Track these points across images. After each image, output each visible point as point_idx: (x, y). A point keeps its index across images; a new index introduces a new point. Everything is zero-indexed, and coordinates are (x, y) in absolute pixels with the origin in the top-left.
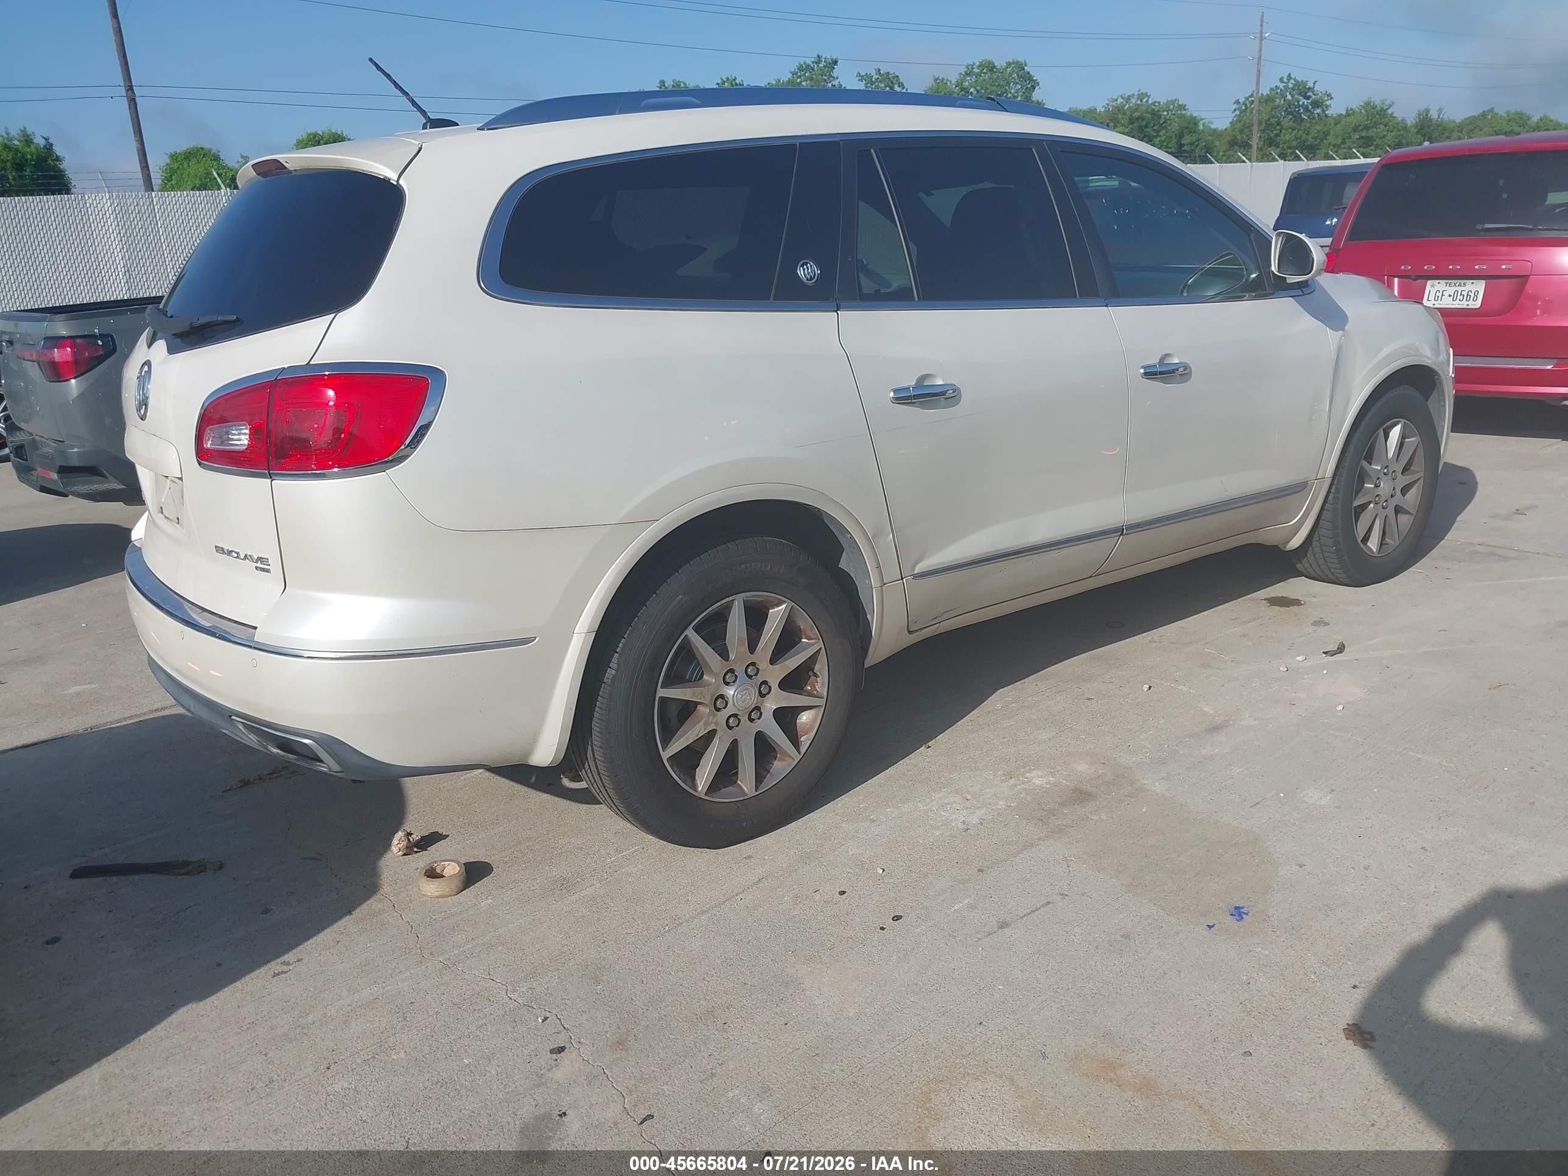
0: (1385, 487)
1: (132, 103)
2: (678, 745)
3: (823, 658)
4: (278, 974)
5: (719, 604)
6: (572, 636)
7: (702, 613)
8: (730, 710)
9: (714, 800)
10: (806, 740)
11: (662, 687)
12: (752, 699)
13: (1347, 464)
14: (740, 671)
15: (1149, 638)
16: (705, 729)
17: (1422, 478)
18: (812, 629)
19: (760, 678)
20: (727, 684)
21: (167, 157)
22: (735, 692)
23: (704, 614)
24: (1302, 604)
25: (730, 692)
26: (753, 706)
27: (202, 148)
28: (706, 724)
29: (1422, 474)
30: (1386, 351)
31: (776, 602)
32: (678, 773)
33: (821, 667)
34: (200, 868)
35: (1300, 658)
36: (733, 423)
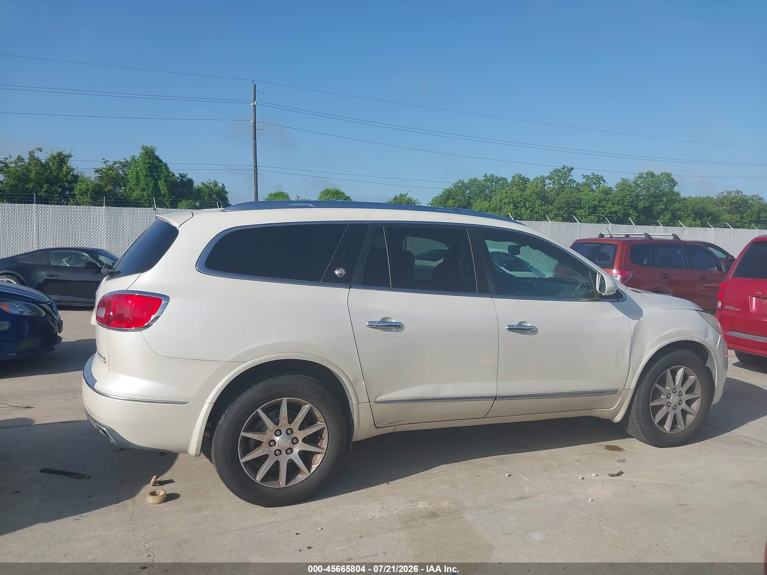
0: (674, 399)
1: (256, 173)
2: (249, 457)
3: (326, 431)
4: (76, 520)
5: (274, 400)
6: (204, 404)
7: (266, 403)
8: (276, 447)
9: (264, 485)
10: (315, 467)
11: (243, 432)
12: (288, 444)
13: (644, 384)
14: (284, 432)
15: (533, 454)
16: (263, 453)
17: (700, 398)
18: (321, 418)
19: (294, 435)
20: (277, 436)
21: (268, 195)
22: (280, 439)
23: (267, 403)
24: (622, 451)
25: (277, 439)
26: (288, 447)
27: (282, 192)
28: (264, 451)
29: (700, 395)
30: (667, 332)
31: (304, 403)
32: (248, 470)
33: (325, 435)
34: (82, 477)
35: (593, 475)
36: (287, 327)
